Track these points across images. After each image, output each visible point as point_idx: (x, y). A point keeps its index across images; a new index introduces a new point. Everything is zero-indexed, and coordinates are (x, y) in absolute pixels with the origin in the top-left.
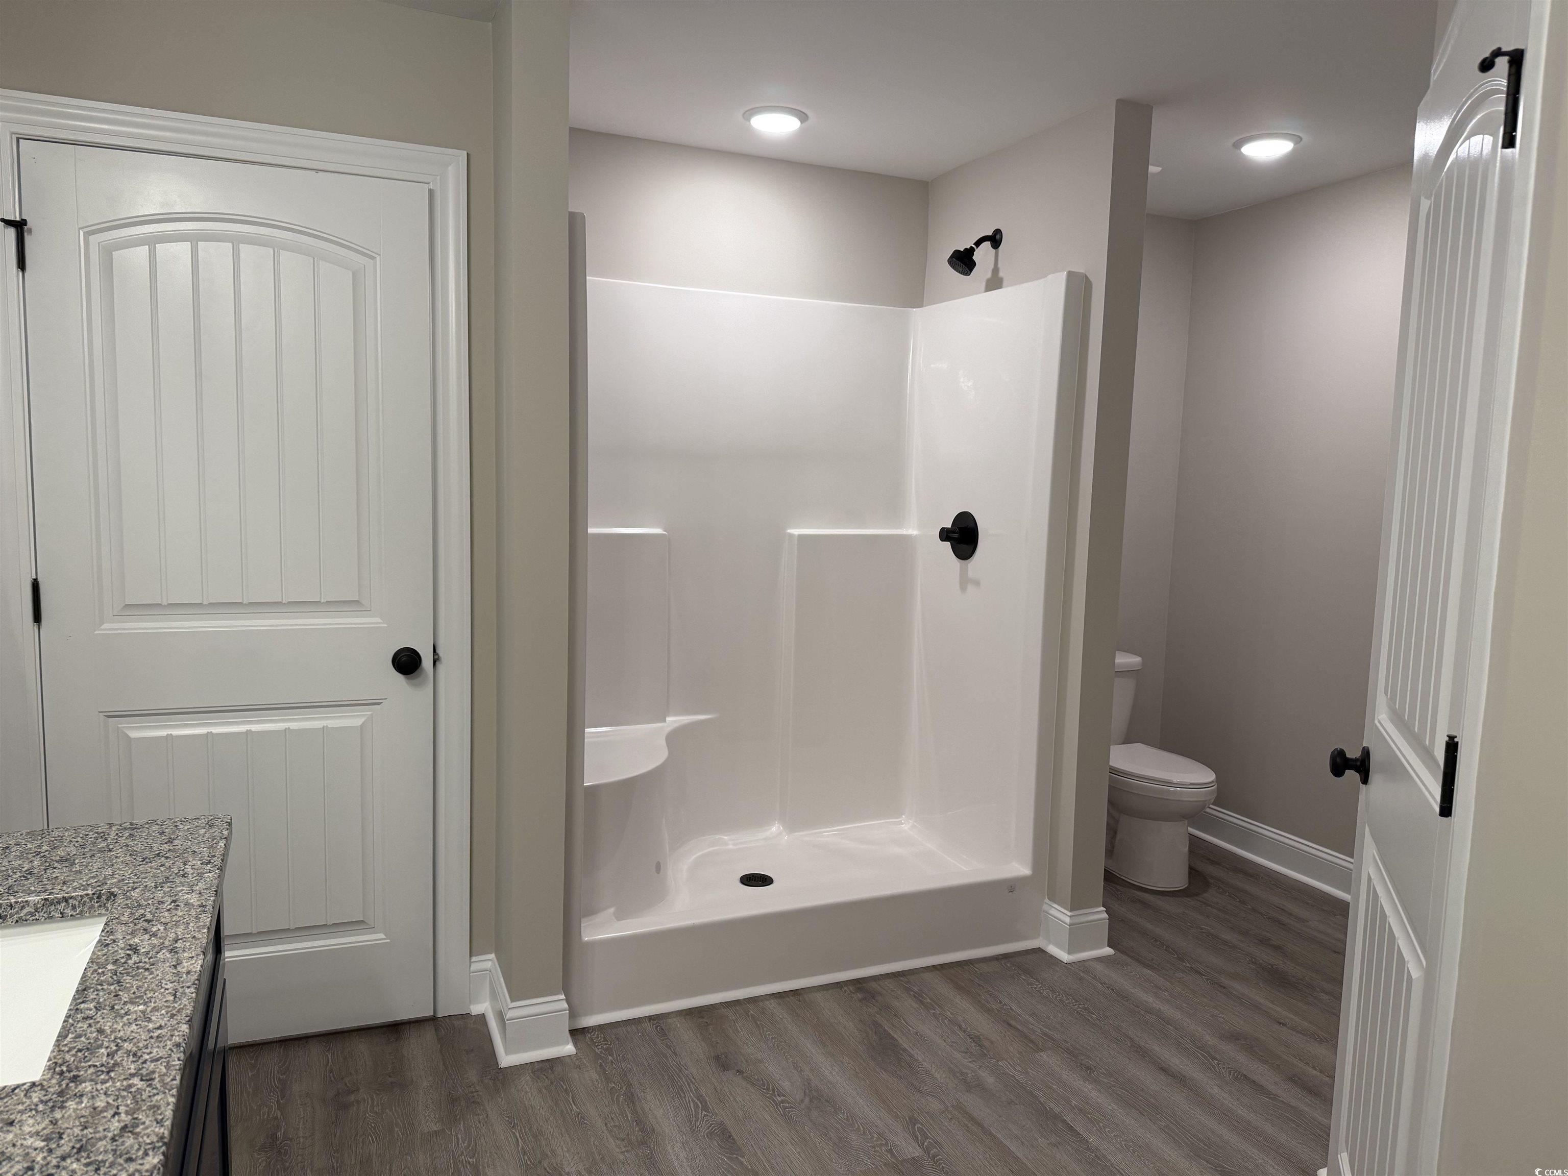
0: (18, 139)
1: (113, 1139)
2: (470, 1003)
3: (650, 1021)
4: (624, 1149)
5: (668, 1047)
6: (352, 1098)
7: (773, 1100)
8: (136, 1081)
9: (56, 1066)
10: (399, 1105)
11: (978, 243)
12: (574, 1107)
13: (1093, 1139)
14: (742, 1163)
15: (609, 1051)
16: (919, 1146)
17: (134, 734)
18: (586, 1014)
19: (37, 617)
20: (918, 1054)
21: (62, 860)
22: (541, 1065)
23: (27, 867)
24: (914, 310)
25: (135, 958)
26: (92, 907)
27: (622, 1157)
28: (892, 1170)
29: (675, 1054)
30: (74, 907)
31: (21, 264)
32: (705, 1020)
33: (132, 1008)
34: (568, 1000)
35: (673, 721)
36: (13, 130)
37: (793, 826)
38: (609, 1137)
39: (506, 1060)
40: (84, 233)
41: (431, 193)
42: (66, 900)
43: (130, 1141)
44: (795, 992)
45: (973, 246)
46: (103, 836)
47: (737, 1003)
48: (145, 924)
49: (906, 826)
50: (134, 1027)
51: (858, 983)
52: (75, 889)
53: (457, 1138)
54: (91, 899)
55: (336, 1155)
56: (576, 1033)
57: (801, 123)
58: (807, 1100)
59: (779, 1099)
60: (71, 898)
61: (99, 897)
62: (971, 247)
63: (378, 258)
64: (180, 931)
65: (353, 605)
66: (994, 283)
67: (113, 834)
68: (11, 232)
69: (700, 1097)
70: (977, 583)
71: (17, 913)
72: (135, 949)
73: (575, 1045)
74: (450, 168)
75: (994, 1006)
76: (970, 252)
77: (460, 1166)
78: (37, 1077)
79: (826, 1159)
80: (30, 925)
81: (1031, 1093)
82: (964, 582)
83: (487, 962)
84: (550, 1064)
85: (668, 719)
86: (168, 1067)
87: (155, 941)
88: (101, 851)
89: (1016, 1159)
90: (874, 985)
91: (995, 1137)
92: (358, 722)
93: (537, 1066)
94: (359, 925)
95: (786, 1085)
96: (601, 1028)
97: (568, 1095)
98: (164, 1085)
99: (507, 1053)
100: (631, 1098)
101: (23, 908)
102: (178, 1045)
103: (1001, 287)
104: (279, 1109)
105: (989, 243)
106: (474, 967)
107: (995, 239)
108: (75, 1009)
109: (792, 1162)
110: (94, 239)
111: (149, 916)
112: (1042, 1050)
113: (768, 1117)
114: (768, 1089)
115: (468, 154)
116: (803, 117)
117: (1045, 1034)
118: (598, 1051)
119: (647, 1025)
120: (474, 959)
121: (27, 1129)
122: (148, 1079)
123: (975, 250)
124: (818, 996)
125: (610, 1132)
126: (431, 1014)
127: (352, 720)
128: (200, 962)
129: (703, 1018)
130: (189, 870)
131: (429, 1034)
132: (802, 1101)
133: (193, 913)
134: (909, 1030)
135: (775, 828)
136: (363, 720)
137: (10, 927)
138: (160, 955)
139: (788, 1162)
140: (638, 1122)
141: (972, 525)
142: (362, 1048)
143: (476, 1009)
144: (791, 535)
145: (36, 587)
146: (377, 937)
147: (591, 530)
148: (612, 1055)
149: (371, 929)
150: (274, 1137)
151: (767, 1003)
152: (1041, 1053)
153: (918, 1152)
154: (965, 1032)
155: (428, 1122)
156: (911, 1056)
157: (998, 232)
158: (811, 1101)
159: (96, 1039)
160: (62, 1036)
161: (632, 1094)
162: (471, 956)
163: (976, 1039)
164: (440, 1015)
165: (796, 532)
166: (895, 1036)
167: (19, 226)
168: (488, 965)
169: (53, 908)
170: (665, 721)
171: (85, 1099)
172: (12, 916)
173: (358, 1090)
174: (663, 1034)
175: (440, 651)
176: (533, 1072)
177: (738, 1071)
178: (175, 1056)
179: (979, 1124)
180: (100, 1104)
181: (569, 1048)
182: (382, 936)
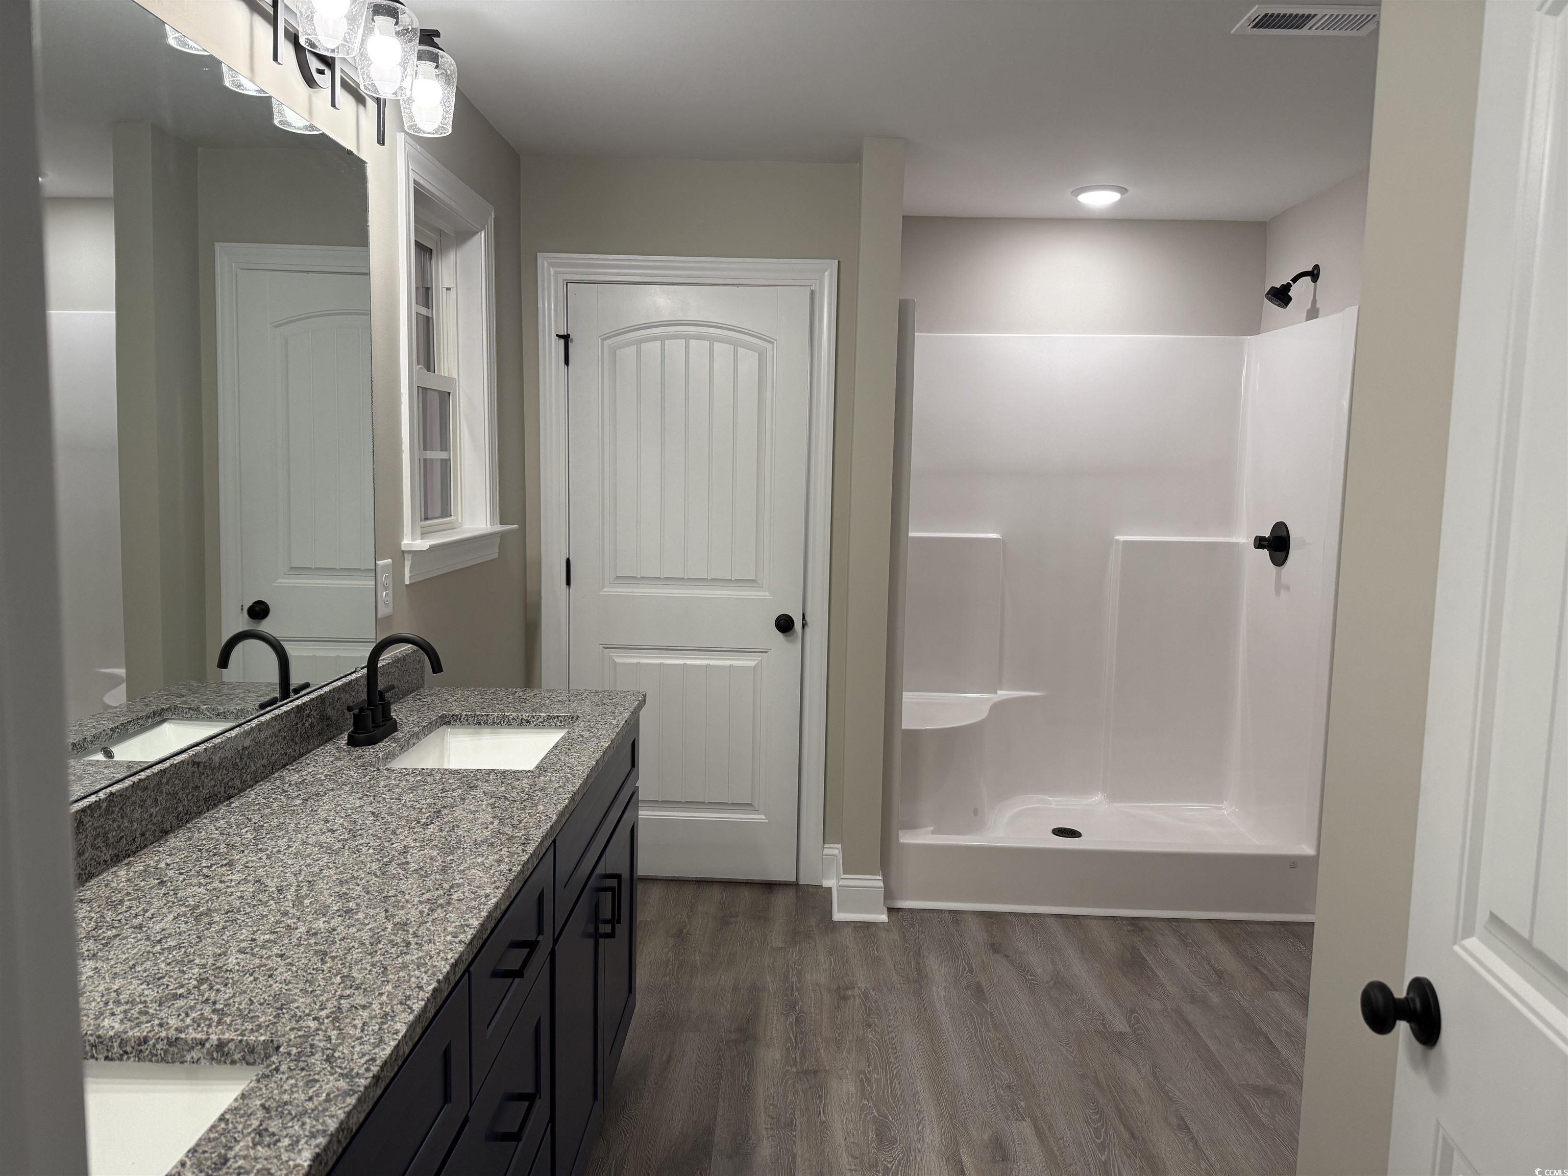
0: (567, 283)
1: (555, 789)
2: (822, 878)
3: (949, 914)
4: (902, 982)
5: (957, 930)
6: (733, 920)
7: (1025, 978)
8: (569, 775)
9: (538, 767)
10: (761, 929)
11: (1295, 280)
12: (876, 952)
13: (1285, 1053)
14: (984, 1007)
15: (913, 925)
16: (1130, 1026)
17: (618, 660)
18: (902, 899)
19: (568, 582)
20: (1160, 973)
21: (559, 702)
22: (861, 924)
23: (543, 703)
24: (1249, 337)
25: (581, 739)
26: (569, 722)
27: (899, 986)
28: (1099, 1035)
29: (961, 936)
30: (561, 722)
31: (567, 362)
32: (991, 920)
33: (574, 754)
34: (886, 881)
35: (1003, 694)
36: (565, 278)
37: (1114, 796)
38: (894, 973)
39: (838, 916)
40: (601, 339)
41: (812, 293)
42: (558, 717)
43: (561, 790)
44: (1075, 917)
45: (1290, 282)
46: (581, 694)
47: (1024, 914)
48: (589, 728)
49: (1226, 810)
50: (573, 760)
51: (1133, 921)
52: (562, 713)
53: (793, 954)
54: (569, 718)
55: (715, 948)
56: (891, 910)
57: (1122, 195)
58: (1052, 983)
59: (1030, 977)
60: (560, 716)
61: (573, 718)
62: (1289, 283)
63: (775, 342)
64: (603, 732)
65: (752, 583)
66: (1313, 314)
67: (585, 694)
68: (562, 341)
69: (969, 965)
70: (1288, 588)
71: (536, 721)
72: (582, 736)
73: (889, 917)
74: (826, 273)
75: (1249, 955)
76: (1287, 287)
77: (790, 968)
78: (531, 769)
79: (1050, 1018)
80: (540, 728)
81: (1248, 1015)
82: (1279, 587)
83: (835, 850)
84: (867, 925)
85: (999, 692)
86: (583, 773)
87: (591, 734)
88: (578, 700)
89: (1209, 1050)
90: (1146, 923)
91: (1198, 1034)
92: (752, 664)
93: (858, 924)
94: (748, 806)
95: (1039, 970)
96: (911, 910)
97: (874, 945)
98: (579, 777)
99: (839, 911)
100: (918, 955)
101: (538, 718)
102: (589, 767)
103: (1317, 317)
104: (687, 917)
105: (1309, 278)
106: (826, 851)
107: (1314, 274)
108: (551, 751)
109: (1022, 1014)
110: (606, 342)
111: (592, 726)
112: (1277, 990)
113: (1016, 986)
114: (1023, 970)
115: (839, 262)
116: (1122, 190)
117: (1288, 981)
118: (904, 924)
119: (946, 916)
120: (826, 846)
121: (524, 782)
122: (574, 775)
123: (1292, 286)
124: (1094, 922)
125: (896, 970)
126: (794, 880)
127: (749, 662)
128: (609, 743)
129: (991, 918)
130: (617, 711)
131: (791, 893)
132: (1047, 982)
133: (612, 727)
134: (1162, 957)
135: (1098, 797)
136: (756, 662)
137: (532, 728)
138: (592, 739)
139: (1020, 1014)
140: (918, 969)
141: (1285, 534)
142: (746, 895)
143: (826, 883)
144: (1118, 541)
145: (568, 562)
146: (760, 817)
147: (911, 534)
148: (914, 928)
149: (756, 811)
150: (681, 931)
151: (1048, 919)
152: (1275, 992)
153: (1125, 1029)
154: (1211, 966)
155: (776, 939)
156: (1154, 972)
157: (1317, 267)
158: (1055, 983)
159: (557, 761)
160: (544, 759)
161: (920, 953)
162: (824, 843)
163: (1219, 974)
164: (801, 883)
165: (1122, 538)
166: (1147, 958)
167: (566, 338)
168: (836, 852)
169: (551, 720)
170: (996, 693)
171: (547, 777)
172: (533, 722)
173: (737, 916)
174: (957, 922)
175: (808, 619)
176: (855, 927)
177: (1005, 955)
178: (587, 770)
179: (1189, 1025)
180: (553, 779)
181: (883, 918)
182: (763, 817)
